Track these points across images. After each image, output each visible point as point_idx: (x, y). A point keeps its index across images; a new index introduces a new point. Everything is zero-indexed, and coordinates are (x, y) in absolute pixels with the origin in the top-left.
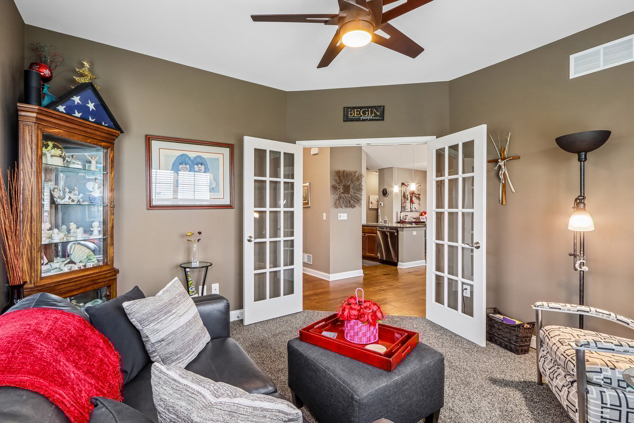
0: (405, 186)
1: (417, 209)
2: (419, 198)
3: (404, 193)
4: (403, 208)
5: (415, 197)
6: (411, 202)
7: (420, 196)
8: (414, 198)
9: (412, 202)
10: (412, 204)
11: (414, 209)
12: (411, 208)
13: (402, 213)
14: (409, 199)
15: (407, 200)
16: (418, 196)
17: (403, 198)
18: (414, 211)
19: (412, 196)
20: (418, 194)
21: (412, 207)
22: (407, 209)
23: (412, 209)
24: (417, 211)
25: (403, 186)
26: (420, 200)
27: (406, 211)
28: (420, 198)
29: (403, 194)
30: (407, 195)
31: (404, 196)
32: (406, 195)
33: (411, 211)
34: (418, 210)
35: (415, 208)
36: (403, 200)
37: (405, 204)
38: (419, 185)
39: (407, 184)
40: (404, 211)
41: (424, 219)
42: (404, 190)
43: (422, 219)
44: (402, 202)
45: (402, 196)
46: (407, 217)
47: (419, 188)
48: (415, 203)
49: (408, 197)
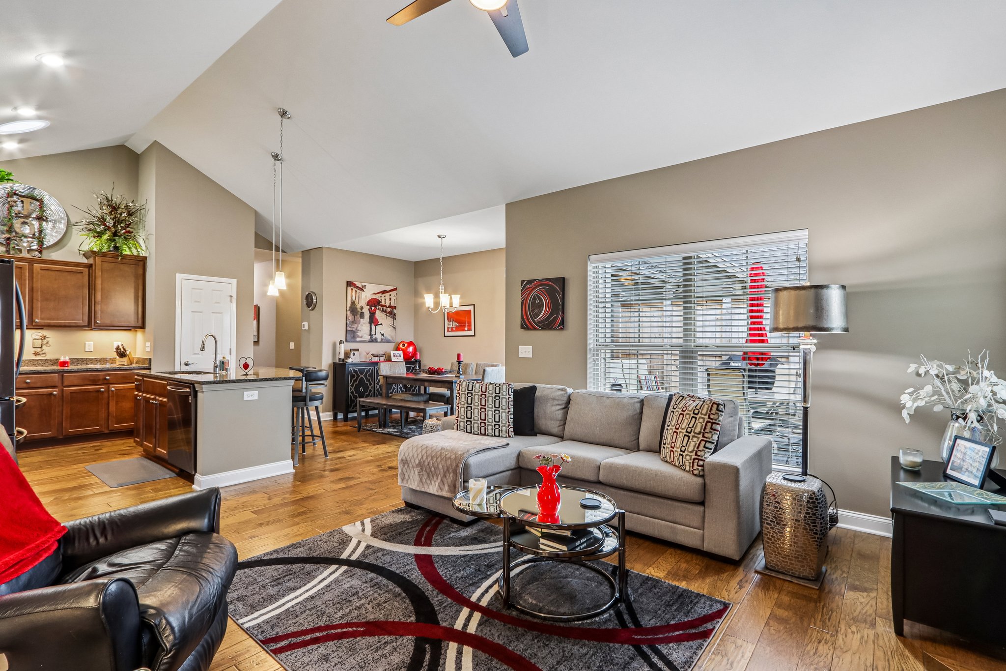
0: (355, 289)
1: (388, 336)
2: (392, 315)
3: (353, 303)
4: (351, 335)
5: (383, 311)
6: (371, 322)
7: (395, 311)
8: (379, 315)
9: (373, 321)
10: (373, 327)
11: (379, 337)
12: (371, 335)
13: (344, 345)
14: (367, 315)
15: (362, 315)
16: (389, 310)
17: (349, 312)
18: (379, 340)
19: (375, 310)
20: (390, 307)
21: (373, 333)
22: (362, 337)
23: (374, 337)
24: (388, 341)
25: (349, 289)
26: (394, 318)
27: (358, 339)
28: (395, 315)
29: (349, 305)
30: (362, 308)
31: (354, 310)
32: (358, 307)
33: (372, 340)
34: (389, 338)
35: (383, 335)
36: (350, 318)
37: (355, 326)
38: (392, 288)
39: (362, 286)
40: (352, 340)
41: (400, 356)
42: (351, 297)
43: (394, 356)
44: (348, 322)
45: (348, 309)
46: (356, 352)
47: (393, 293)
48: (381, 324)
49: (363, 311)
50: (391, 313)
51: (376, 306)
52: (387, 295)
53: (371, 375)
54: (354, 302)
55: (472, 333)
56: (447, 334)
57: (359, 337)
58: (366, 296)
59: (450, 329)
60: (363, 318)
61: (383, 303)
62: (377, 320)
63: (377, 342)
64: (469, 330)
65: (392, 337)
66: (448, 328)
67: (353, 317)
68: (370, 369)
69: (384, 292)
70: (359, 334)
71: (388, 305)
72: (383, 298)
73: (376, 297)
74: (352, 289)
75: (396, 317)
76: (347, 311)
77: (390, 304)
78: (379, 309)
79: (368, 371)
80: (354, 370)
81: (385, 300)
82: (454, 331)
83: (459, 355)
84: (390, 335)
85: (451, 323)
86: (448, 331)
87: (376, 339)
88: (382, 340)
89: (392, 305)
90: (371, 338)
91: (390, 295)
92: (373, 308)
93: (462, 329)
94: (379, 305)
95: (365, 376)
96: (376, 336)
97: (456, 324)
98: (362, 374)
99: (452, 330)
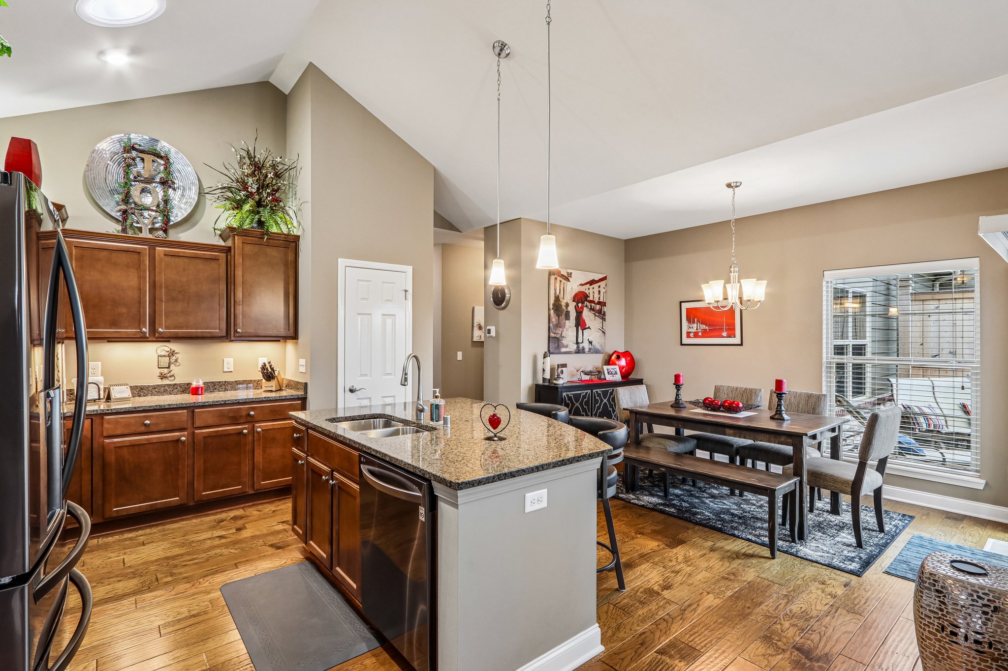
0: (559, 279)
1: (597, 345)
2: (601, 315)
3: (557, 299)
4: (554, 343)
5: (592, 309)
6: (577, 326)
7: (605, 309)
8: (587, 315)
9: (580, 324)
10: (580, 331)
11: (586, 345)
12: (577, 343)
13: (548, 359)
14: (573, 315)
15: (567, 317)
16: (598, 307)
17: (552, 312)
18: (587, 350)
19: (582, 308)
20: (599, 303)
21: (580, 340)
22: (567, 346)
23: (581, 346)
24: (597, 351)
25: (552, 278)
26: (604, 319)
27: (563, 350)
28: (604, 314)
29: (552, 301)
30: (567, 305)
31: (558, 308)
32: (563, 304)
33: (580, 351)
34: (598, 347)
35: (590, 343)
36: (554, 319)
37: (559, 331)
38: (601, 276)
39: (568, 273)
40: (556, 351)
41: (616, 373)
42: (555, 290)
43: (608, 373)
44: (551, 325)
45: (551, 306)
46: (564, 369)
47: (602, 284)
48: (589, 328)
49: (569, 309)
50: (600, 312)
51: (583, 303)
52: (596, 286)
53: (587, 403)
54: (558, 296)
55: (737, 340)
56: (686, 340)
57: (564, 346)
58: (572, 288)
59: (692, 335)
60: (569, 319)
61: (591, 298)
62: (584, 321)
63: (584, 353)
64: (731, 335)
65: (601, 346)
66: (688, 334)
67: (557, 318)
68: (586, 393)
69: (592, 282)
70: (564, 342)
71: (596, 300)
72: (591, 291)
73: (583, 289)
74: (556, 279)
75: (607, 317)
76: (549, 309)
77: (599, 298)
78: (586, 306)
79: (584, 397)
80: (568, 395)
81: (593, 293)
82: (700, 337)
83: (779, 384)
84: (599, 343)
85: (695, 325)
86: (688, 336)
87: (583, 348)
88: (590, 349)
89: (601, 300)
90: (578, 347)
91: (599, 287)
92: (580, 305)
93: (717, 334)
94: (587, 300)
95: (581, 404)
96: (583, 345)
97: (704, 327)
98: (577, 402)
99: (696, 335)
